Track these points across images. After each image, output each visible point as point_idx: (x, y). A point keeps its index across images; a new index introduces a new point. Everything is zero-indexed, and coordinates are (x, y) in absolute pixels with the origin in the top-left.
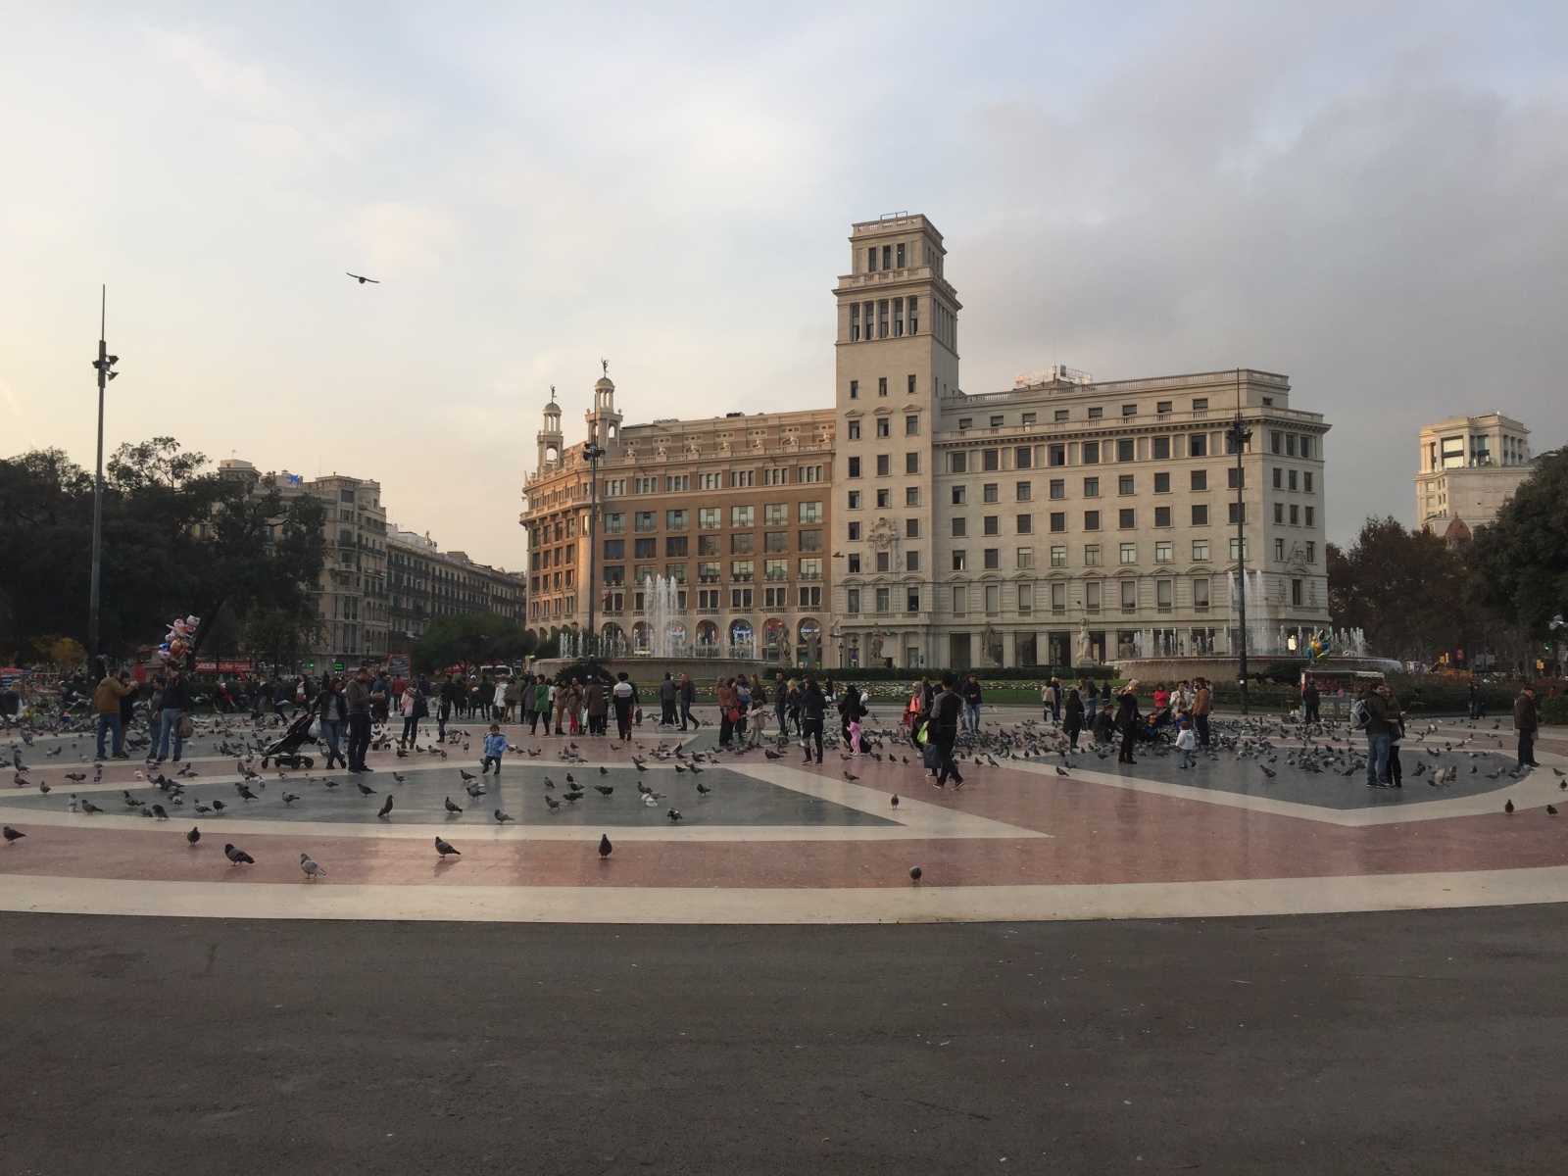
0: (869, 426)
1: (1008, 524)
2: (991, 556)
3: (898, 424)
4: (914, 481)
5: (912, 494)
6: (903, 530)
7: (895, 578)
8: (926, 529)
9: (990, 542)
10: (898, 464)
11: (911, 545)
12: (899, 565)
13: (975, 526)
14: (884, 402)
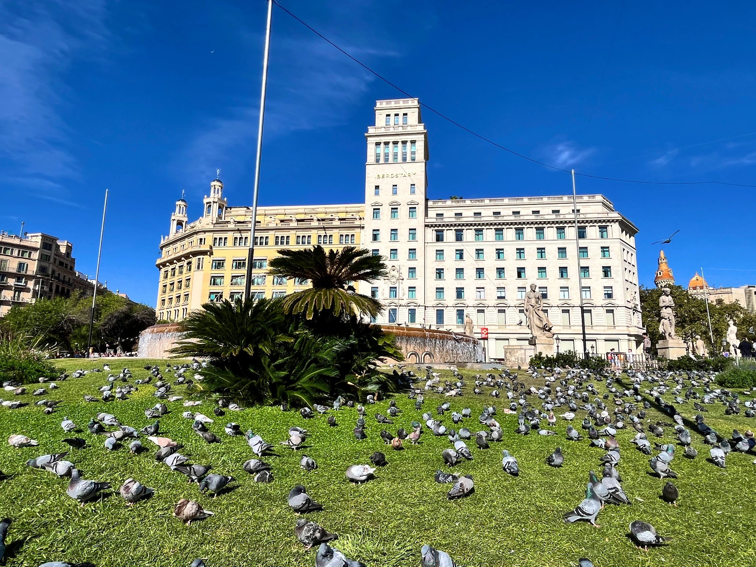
0: (386, 211)
1: (470, 273)
2: (460, 292)
3: (404, 210)
4: (413, 245)
5: (412, 251)
6: (405, 273)
7: (401, 302)
8: (419, 272)
9: (460, 284)
10: (403, 234)
11: (412, 283)
12: (404, 295)
13: (449, 274)
14: (395, 198)
